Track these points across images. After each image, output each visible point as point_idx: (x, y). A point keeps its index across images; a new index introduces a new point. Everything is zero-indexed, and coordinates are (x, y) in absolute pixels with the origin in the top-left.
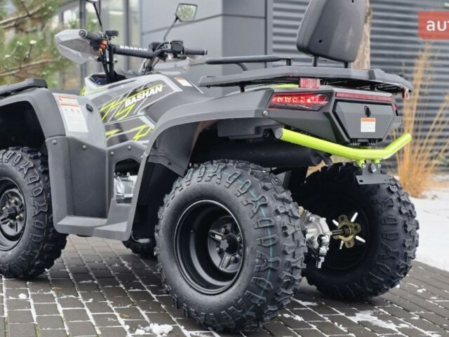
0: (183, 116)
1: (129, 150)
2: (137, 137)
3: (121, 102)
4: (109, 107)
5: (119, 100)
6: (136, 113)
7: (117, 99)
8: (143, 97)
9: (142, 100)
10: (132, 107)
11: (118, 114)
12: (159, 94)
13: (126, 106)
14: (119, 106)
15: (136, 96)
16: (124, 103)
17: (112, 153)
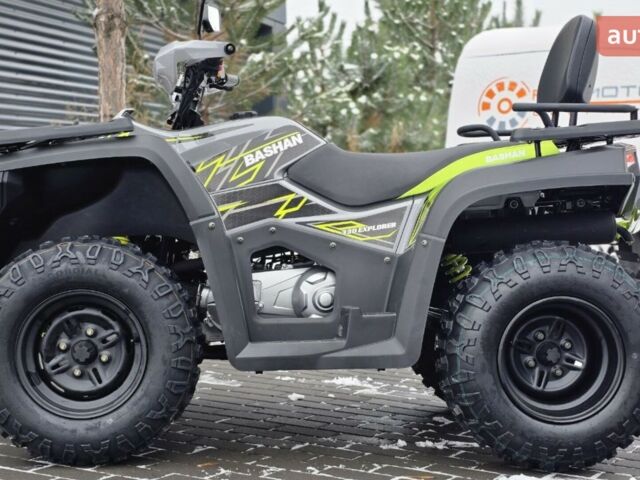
0: (485, 186)
1: (273, 232)
2: (281, 212)
3: (237, 158)
4: (214, 165)
5: (230, 155)
6: (271, 176)
7: (227, 152)
8: (276, 152)
9: (275, 156)
10: (259, 166)
11: (233, 178)
12: (298, 148)
13: (248, 164)
14: (233, 166)
15: (262, 150)
16: (242, 159)
17: (241, 238)
